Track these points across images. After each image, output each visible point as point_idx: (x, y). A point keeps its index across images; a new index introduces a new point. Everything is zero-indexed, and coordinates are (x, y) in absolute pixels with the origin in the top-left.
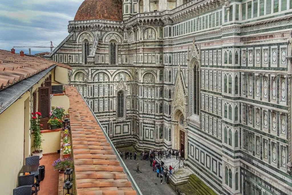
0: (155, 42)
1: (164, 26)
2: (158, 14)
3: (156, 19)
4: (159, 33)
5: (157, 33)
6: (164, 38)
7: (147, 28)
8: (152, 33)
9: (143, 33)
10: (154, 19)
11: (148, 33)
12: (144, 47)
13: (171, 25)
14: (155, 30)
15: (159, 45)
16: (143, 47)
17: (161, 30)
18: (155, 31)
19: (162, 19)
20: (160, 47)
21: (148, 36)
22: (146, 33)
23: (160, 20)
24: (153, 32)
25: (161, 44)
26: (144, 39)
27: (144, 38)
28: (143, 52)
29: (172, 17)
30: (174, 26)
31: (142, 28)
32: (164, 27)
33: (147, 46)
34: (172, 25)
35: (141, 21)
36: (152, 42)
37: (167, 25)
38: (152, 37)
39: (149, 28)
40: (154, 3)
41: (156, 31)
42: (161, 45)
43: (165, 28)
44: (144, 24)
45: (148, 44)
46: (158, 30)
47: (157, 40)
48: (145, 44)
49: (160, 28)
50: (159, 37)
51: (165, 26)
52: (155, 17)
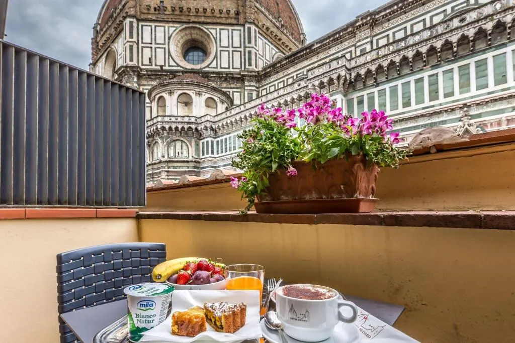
0: (188, 162)
1: (202, 139)
2: (193, 120)
3: (190, 127)
4: (194, 149)
5: (190, 149)
6: (201, 157)
7: (174, 141)
8: (182, 149)
9: (166, 148)
10: (186, 127)
11: (175, 147)
12: (170, 170)
13: (213, 138)
14: (188, 143)
15: (194, 167)
16: (167, 170)
17: (197, 145)
18: (187, 145)
19: (199, 128)
20: (195, 170)
21: (175, 153)
22: (172, 147)
23: (196, 129)
24: (185, 147)
25: (198, 165)
26: (168, 157)
27: (168, 155)
28: (167, 177)
29: (217, 126)
30: (219, 139)
31: (166, 140)
32: (201, 142)
33: (174, 167)
34: (215, 138)
35: (163, 128)
36: (184, 162)
37: (207, 138)
38: (182, 154)
39: (177, 140)
40: (184, 105)
41: (189, 146)
42: (198, 168)
43: (203, 143)
44: (168, 133)
45: (176, 164)
46: (193, 144)
47: (191, 159)
48: (170, 164)
49: (196, 141)
50: (194, 155)
51: (204, 138)
52: (189, 123)
